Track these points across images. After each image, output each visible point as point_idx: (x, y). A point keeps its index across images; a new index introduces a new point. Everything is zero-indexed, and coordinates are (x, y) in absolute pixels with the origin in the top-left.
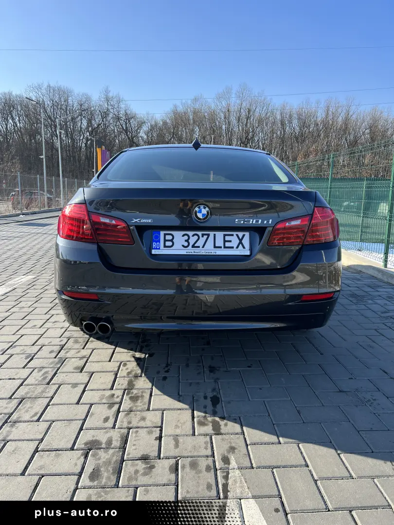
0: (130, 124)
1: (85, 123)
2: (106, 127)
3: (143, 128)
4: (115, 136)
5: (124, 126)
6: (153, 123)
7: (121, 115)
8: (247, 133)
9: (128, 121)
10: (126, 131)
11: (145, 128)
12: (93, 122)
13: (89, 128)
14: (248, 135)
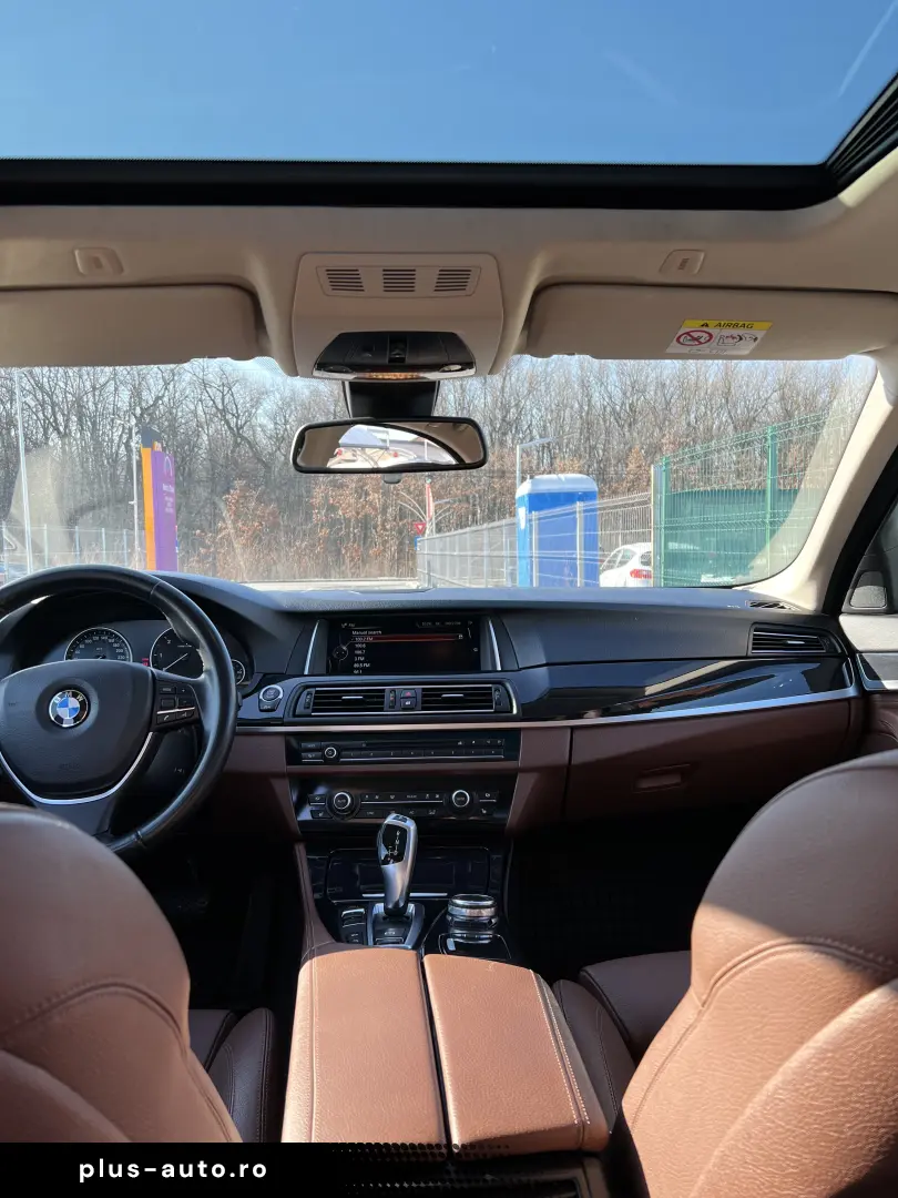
0: (232, 395)
1: (125, 395)
2: (176, 404)
3: (265, 405)
4: (199, 425)
5: (218, 401)
6: (288, 393)
7: (210, 376)
8: (505, 409)
9: (226, 389)
10: (224, 411)
11: (268, 405)
12: (144, 393)
13: (134, 409)
14: (508, 412)
